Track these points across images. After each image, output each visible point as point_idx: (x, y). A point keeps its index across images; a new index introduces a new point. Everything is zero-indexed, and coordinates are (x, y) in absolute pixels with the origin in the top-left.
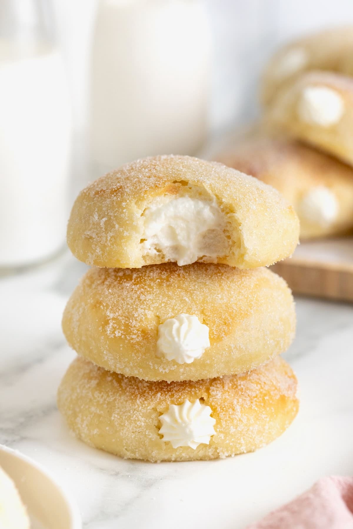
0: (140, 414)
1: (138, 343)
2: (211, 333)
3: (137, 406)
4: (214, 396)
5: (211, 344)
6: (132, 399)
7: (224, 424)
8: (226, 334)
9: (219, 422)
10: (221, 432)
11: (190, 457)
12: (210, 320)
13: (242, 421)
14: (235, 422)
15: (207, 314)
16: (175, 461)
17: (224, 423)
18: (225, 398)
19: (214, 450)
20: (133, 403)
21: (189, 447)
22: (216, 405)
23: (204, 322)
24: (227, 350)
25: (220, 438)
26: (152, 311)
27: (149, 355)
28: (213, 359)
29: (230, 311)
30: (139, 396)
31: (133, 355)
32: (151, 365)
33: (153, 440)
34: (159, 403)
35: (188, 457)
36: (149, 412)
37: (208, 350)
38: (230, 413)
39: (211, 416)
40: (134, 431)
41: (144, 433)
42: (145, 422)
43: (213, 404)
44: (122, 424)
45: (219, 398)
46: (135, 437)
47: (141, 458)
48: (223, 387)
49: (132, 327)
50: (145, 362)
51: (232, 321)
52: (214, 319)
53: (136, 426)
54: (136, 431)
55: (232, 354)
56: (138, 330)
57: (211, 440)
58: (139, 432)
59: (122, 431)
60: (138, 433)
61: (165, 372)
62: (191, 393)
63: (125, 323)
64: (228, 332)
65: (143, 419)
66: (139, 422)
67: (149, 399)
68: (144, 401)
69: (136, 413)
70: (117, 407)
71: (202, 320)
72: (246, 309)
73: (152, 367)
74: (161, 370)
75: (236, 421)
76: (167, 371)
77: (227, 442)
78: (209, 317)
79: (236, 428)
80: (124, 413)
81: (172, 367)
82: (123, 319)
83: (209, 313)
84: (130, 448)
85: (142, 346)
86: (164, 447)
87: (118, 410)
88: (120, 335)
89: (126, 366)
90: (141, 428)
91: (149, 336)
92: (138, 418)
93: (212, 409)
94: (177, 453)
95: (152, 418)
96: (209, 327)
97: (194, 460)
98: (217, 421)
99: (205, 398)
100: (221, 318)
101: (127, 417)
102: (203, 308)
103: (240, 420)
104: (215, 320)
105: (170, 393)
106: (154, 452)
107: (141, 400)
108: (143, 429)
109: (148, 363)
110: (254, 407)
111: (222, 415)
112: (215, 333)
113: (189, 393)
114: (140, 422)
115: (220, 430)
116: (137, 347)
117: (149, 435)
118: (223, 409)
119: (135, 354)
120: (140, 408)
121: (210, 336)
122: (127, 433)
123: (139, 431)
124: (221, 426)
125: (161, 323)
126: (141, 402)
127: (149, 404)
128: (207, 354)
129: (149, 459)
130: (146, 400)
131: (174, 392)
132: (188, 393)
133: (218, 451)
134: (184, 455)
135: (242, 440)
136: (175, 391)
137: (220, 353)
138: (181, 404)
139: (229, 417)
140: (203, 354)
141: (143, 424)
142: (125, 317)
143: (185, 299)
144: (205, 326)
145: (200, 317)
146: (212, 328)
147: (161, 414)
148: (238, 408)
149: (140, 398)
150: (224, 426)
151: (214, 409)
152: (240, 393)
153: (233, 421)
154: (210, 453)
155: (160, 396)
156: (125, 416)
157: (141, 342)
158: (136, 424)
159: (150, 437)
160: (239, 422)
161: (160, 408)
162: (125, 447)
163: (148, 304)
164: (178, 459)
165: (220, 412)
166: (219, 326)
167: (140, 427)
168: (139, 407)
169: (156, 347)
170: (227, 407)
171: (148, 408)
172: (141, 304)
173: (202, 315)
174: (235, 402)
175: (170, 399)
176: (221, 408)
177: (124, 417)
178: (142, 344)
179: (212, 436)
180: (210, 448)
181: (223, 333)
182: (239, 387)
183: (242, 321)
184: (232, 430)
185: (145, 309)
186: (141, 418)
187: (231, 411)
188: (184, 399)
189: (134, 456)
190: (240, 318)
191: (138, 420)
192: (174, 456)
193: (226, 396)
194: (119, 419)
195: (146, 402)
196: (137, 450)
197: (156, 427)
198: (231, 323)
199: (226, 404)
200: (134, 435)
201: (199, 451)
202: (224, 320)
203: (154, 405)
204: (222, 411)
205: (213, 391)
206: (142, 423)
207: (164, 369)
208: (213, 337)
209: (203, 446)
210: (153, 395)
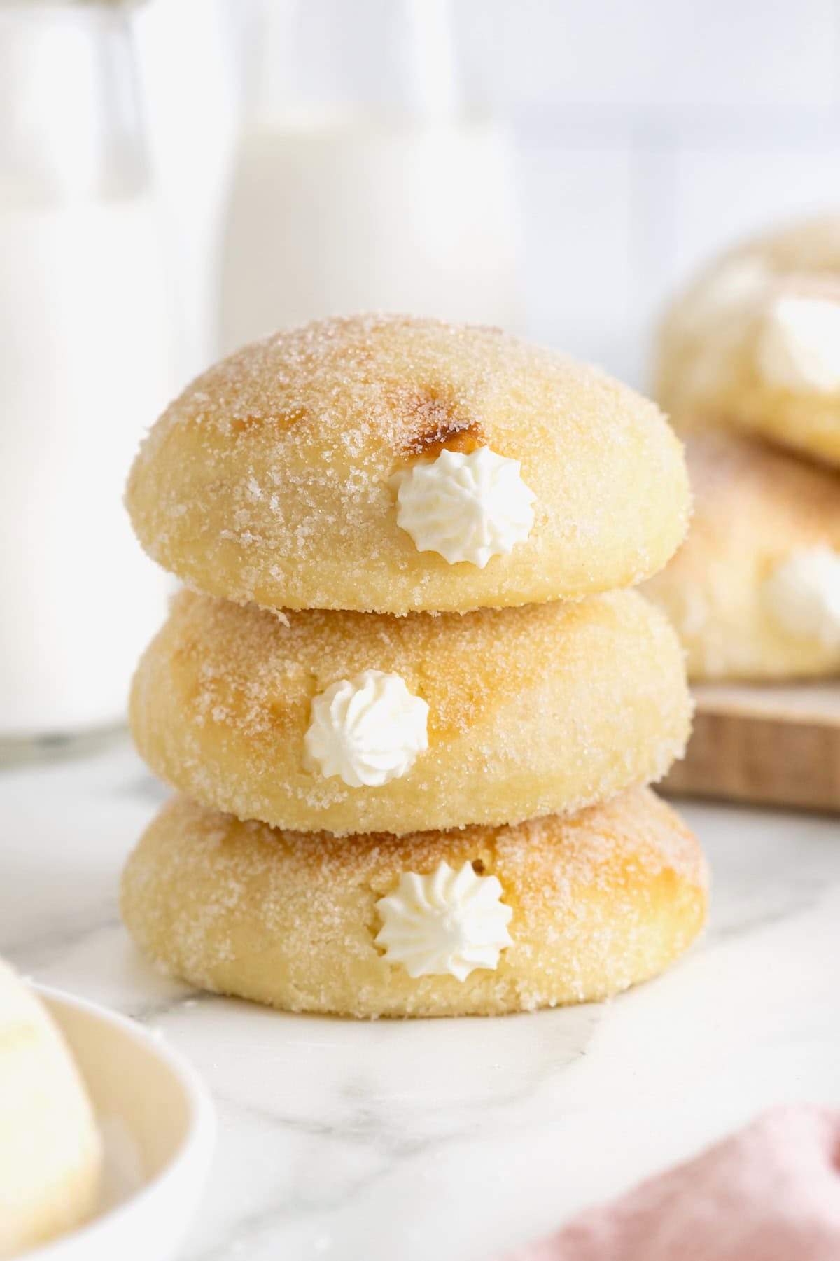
0: (329, 898)
1: (260, 736)
2: (433, 717)
3: (321, 880)
4: (508, 857)
5: (431, 742)
6: (310, 866)
7: (531, 920)
8: (469, 722)
9: (519, 916)
10: (525, 940)
11: (450, 1006)
12: (434, 688)
13: (574, 916)
14: (559, 915)
15: (429, 673)
16: (413, 1017)
17: (533, 917)
18: (534, 863)
19: (508, 988)
20: (313, 875)
21: (451, 977)
22: (513, 878)
23: (421, 692)
24: (471, 759)
25: (522, 954)
26: (302, 663)
27: (283, 764)
28: (437, 779)
29: (487, 669)
30: (326, 857)
31: (249, 764)
32: (287, 790)
33: (362, 958)
34: (376, 872)
35: (445, 1004)
36: (352, 894)
37: (425, 758)
38: (547, 895)
39: (501, 900)
40: (316, 939)
41: (339, 943)
42: (342, 916)
43: (505, 873)
44: (287, 924)
45: (519, 860)
46: (318, 954)
47: (333, 1008)
48: (528, 839)
49: (249, 699)
50: (274, 782)
51: (489, 692)
52: (444, 685)
53: (321, 925)
54: (320, 940)
55: (486, 770)
56: (263, 706)
57: (502, 959)
58: (327, 943)
59: (285, 941)
60: (324, 944)
61: (322, 808)
62: (451, 850)
63: (236, 689)
64: (475, 718)
65: (336, 909)
66: (328, 917)
67: (351, 864)
68: (338, 868)
69: (320, 896)
70: (272, 886)
71: (415, 688)
72: (529, 668)
73: (290, 794)
74: (311, 802)
75: (561, 915)
76: (325, 804)
77: (540, 964)
78: (434, 680)
79: (561, 932)
80: (290, 898)
81: (338, 795)
82: (234, 681)
83: (435, 672)
84: (306, 982)
85: (269, 744)
86: (388, 977)
87: (276, 893)
88: (223, 717)
89: (235, 793)
90: (332, 932)
91: (287, 720)
92: (325, 907)
93: (504, 886)
94: (421, 992)
95: (359, 906)
96: (430, 704)
97: (460, 1016)
98: (515, 914)
99: (486, 862)
100: (462, 684)
101: (297, 907)
102: (420, 660)
103: (570, 912)
104: (446, 688)
105: (401, 851)
106: (364, 991)
107: (331, 866)
108: (337, 934)
109: (280, 784)
110: (602, 882)
111: (527, 900)
112: (442, 718)
113: (447, 849)
114: (331, 916)
115: (521, 936)
116: (257, 745)
117: (352, 947)
118: (530, 888)
119: (253, 762)
120: (331, 883)
121: (429, 723)
122: (299, 944)
123: (329, 939)
124: (526, 925)
125: (318, 690)
126: (331, 871)
127: (352, 874)
128: (421, 767)
129: (351, 1011)
130: (343, 865)
131: (411, 847)
132: (443, 851)
133: (518, 989)
134: (435, 997)
135: (575, 962)
136: (413, 845)
137: (455, 768)
138: (428, 873)
139: (545, 905)
140: (413, 767)
141: (337, 920)
142: (240, 676)
143: (382, 638)
144: (420, 700)
145: (410, 680)
146: (437, 707)
147: (380, 896)
148: (565, 884)
149: (329, 861)
150: (532, 925)
151: (508, 886)
152: (568, 853)
153: (553, 913)
154: (498, 993)
155: (377, 856)
156: (295, 905)
157: (267, 734)
158: (320, 921)
159: (355, 951)
160: (567, 917)
161: (378, 883)
162: (294, 981)
163: (294, 648)
164: (422, 1011)
165: (522, 893)
166: (454, 702)
167: (331, 927)
168: (326, 881)
169: (301, 749)
170: (538, 882)
171: (350, 882)
172: (278, 647)
173: (417, 675)
174: (557, 871)
175: (401, 862)
176: (524, 883)
177: (291, 908)
178: (269, 738)
179: (503, 951)
180: (497, 982)
181: (463, 718)
182: (565, 842)
183: (514, 693)
184: (553, 936)
185: (284, 658)
186: (332, 907)
187: (547, 892)
188: (434, 862)
189: (317, 1002)
190: (512, 688)
191: (327, 913)
192: (412, 999)
193: (536, 856)
194: (279, 913)
195: (343, 870)
196: (322, 987)
197: (369, 928)
198: (484, 697)
199: (536, 875)
200: (316, 949)
201: (472, 990)
202: (470, 689)
203: (363, 876)
204: (526, 889)
205: (505, 845)
206: (336, 918)
207: (319, 800)
208: (438, 727)
209: (482, 974)
210: (361, 854)
